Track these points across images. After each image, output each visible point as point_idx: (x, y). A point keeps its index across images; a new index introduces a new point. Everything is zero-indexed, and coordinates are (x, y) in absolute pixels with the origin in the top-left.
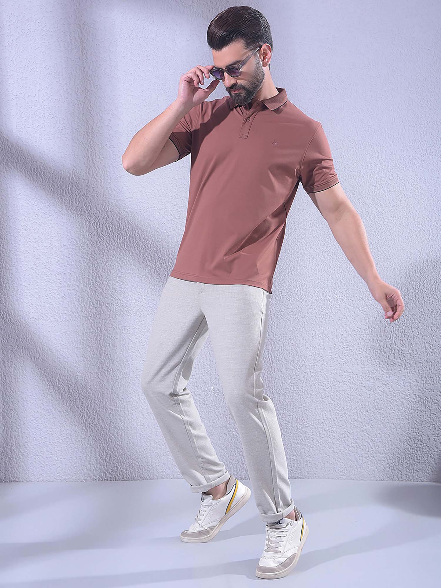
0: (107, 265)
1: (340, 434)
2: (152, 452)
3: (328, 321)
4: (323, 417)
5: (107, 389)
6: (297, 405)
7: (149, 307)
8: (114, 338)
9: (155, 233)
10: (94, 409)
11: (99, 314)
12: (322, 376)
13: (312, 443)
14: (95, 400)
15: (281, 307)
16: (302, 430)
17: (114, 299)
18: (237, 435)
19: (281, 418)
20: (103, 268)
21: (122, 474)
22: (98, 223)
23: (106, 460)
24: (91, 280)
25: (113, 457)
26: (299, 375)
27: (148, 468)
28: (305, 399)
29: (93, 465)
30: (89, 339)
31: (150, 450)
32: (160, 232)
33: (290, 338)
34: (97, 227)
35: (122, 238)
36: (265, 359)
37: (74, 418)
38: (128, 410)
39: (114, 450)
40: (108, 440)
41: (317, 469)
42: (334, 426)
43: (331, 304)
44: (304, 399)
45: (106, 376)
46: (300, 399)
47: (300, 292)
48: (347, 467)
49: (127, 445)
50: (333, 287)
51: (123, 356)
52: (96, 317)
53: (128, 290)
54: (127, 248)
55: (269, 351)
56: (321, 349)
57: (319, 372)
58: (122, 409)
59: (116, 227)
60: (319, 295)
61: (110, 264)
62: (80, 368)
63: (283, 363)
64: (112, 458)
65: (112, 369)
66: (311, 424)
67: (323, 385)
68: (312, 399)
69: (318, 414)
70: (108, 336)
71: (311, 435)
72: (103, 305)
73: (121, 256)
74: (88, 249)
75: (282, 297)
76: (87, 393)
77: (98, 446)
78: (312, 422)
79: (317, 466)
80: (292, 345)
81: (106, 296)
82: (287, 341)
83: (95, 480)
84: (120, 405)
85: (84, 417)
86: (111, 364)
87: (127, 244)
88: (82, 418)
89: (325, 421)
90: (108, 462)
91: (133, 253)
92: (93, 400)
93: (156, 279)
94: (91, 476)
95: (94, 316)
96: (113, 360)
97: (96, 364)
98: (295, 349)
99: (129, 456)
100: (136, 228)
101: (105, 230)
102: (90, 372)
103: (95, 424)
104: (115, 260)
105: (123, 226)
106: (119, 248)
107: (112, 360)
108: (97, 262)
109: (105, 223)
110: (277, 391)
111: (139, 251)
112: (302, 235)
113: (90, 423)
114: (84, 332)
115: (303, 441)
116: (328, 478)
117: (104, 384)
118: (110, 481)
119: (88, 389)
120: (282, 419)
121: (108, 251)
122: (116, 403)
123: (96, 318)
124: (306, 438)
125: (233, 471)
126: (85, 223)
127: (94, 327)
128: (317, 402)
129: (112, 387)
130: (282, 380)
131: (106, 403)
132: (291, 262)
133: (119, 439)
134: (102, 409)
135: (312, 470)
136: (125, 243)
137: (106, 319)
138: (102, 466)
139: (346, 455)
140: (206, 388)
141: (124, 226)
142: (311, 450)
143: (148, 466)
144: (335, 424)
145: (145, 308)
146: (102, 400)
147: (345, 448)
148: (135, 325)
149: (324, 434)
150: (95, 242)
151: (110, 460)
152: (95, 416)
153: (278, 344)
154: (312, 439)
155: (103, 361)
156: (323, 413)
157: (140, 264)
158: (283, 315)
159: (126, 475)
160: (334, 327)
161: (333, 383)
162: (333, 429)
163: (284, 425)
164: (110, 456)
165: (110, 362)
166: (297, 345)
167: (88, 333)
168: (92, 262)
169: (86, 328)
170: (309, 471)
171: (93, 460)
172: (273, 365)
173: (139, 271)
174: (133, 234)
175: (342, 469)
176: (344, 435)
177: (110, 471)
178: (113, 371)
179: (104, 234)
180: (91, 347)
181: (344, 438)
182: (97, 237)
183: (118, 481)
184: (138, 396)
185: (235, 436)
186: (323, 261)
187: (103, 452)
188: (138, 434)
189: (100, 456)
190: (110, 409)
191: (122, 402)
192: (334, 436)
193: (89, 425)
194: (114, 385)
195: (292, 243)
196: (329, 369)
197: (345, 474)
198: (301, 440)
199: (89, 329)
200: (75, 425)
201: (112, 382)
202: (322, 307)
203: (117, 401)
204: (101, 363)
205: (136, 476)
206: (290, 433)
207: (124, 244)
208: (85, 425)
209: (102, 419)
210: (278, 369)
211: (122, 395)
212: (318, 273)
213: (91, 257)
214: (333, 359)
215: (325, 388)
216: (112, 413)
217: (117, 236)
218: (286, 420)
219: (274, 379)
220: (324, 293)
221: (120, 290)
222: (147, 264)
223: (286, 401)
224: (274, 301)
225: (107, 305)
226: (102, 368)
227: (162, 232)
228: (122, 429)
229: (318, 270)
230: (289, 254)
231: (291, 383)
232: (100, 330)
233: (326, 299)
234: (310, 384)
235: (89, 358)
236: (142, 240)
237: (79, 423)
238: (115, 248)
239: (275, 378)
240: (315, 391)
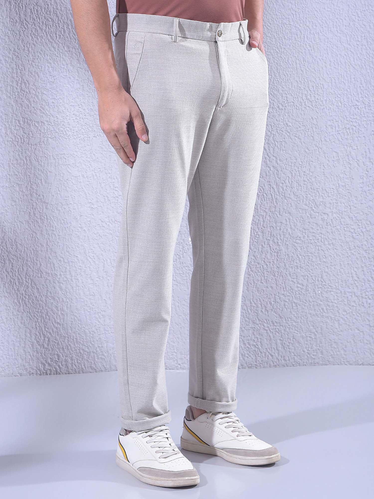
0: (33, 67)
2: (107, 332)
3: (357, 137)
4: (352, 277)
5: (41, 244)
6: (314, 260)
7: (95, 126)
8: (46, 171)
10: (26, 274)
11: (27, 138)
12: (349, 218)
13: (337, 315)
14: (27, 261)
15: (287, 120)
16: (322, 296)
17: (44, 116)
19: (290, 279)
20: (29, 71)
21: (66, 365)
22: (21, 4)
23: (44, 346)
24: (15, 89)
25: (53, 341)
26: (315, 218)
27: (103, 355)
28: (325, 252)
29: (29, 352)
30: (17, 173)
31: (105, 330)
33: (301, 163)
34: (19, 9)
35: (53, 25)
36: (265, 195)
37: (4, 286)
38: (70, 273)
39: (53, 331)
40: (45, 317)
41: (345, 351)
43: (361, 112)
44: (323, 251)
45: (40, 227)
46: (318, 252)
47: (315, 97)
49: (72, 324)
50: (363, 87)
51: (61, 196)
52: (24, 141)
53: (63, 101)
54: (60, 41)
55: (271, 183)
56: (347, 178)
57: (345, 211)
58: (62, 272)
59: (43, 10)
60: (342, 99)
61: (37, 64)
62: (7, 215)
63: (292, 200)
64: (52, 343)
65: (46, 216)
66: (335, 287)
67: (351, 230)
68: (335, 251)
69: (344, 272)
70: (40, 168)
71: (335, 303)
72: (31, 124)
73: (52, 53)
74: (10, 43)
75: (288, 105)
76: (18, 251)
77: (34, 326)
78: (337, 284)
79: (346, 347)
80: (304, 175)
81: (35, 112)
82: (297, 169)
83: (32, 373)
84: (59, 267)
85: (15, 285)
86: (45, 210)
87: (60, 34)
88: (13, 286)
89: (356, 282)
90: (46, 348)
91: (68, 47)
92: (25, 261)
94: (27, 369)
95: (21, 140)
96: (47, 203)
97: (26, 210)
98: (308, 180)
99: (75, 339)
101: (30, 14)
102: (20, 221)
103: (29, 295)
104: (44, 58)
105: (53, 8)
106: (49, 40)
107: (45, 202)
108: (22, 62)
109: (29, 5)
110: (285, 241)
112: (315, 12)
113: (22, 294)
114: (11, 165)
115: (323, 311)
116: (363, 364)
117: (37, 238)
118: (50, 374)
119: (19, 246)
120: (292, 281)
121: (34, 45)
122: (53, 264)
123: (23, 143)
124: (328, 307)
126: (5, 5)
127: (22, 156)
128: (344, 255)
129: (47, 241)
130: (291, 226)
131: (41, 265)
132: (300, 53)
133: (59, 316)
134: (36, 273)
135: (338, 353)
136: (58, 33)
137: (36, 144)
138: (40, 354)
140: (181, 239)
141: (55, 7)
142: (337, 325)
143: (102, 352)
145: (90, 127)
146: (35, 261)
148: (76, 151)
149: (355, 302)
150: (18, 32)
151: (48, 345)
152: (29, 283)
153: (284, 174)
154: (336, 309)
155: (34, 204)
156: (353, 271)
157: (80, 64)
158: (289, 131)
159: (72, 365)
160: (365, 146)
161: (365, 228)
162: (367, 293)
163: (296, 289)
164: (49, 340)
165: (43, 206)
166: (311, 174)
167: (16, 165)
168: (15, 62)
169: (12, 158)
170: (334, 355)
171: (29, 345)
172: (277, 204)
173: (78, 72)
174: (67, 19)
177: (49, 360)
178: (47, 219)
179: (28, 20)
180: (19, 185)
182: (20, 25)
183: (60, 374)
184: (85, 253)
186: (348, 49)
187: (40, 334)
188: (86, 308)
189: (36, 340)
190: (46, 273)
191: (62, 263)
192: (370, 304)
193: (22, 297)
194: (49, 239)
195: (301, 25)
196: (359, 207)
198: (322, 311)
199: (16, 160)
200: (5, 296)
201: (47, 234)
202: (347, 118)
203: (55, 261)
204: (33, 208)
205: (85, 367)
206: (305, 301)
207: (56, 34)
208: (17, 296)
209: (37, 288)
210: (284, 209)
211: (62, 253)
212: (340, 68)
213: (14, 54)
214: (365, 192)
215: (354, 235)
216: (48, 278)
217: (44, 23)
218: (298, 283)
219: (279, 224)
220: (349, 96)
221: (53, 103)
223: (297, 255)
224: (276, 111)
225: (36, 124)
226: (35, 214)
228: (63, 301)
229: (340, 63)
230: (296, 40)
231: (305, 229)
232: (30, 160)
233: (353, 106)
234: (332, 229)
235: (17, 201)
237: (10, 294)
238: (43, 40)
239: (281, 222)
240: (340, 240)
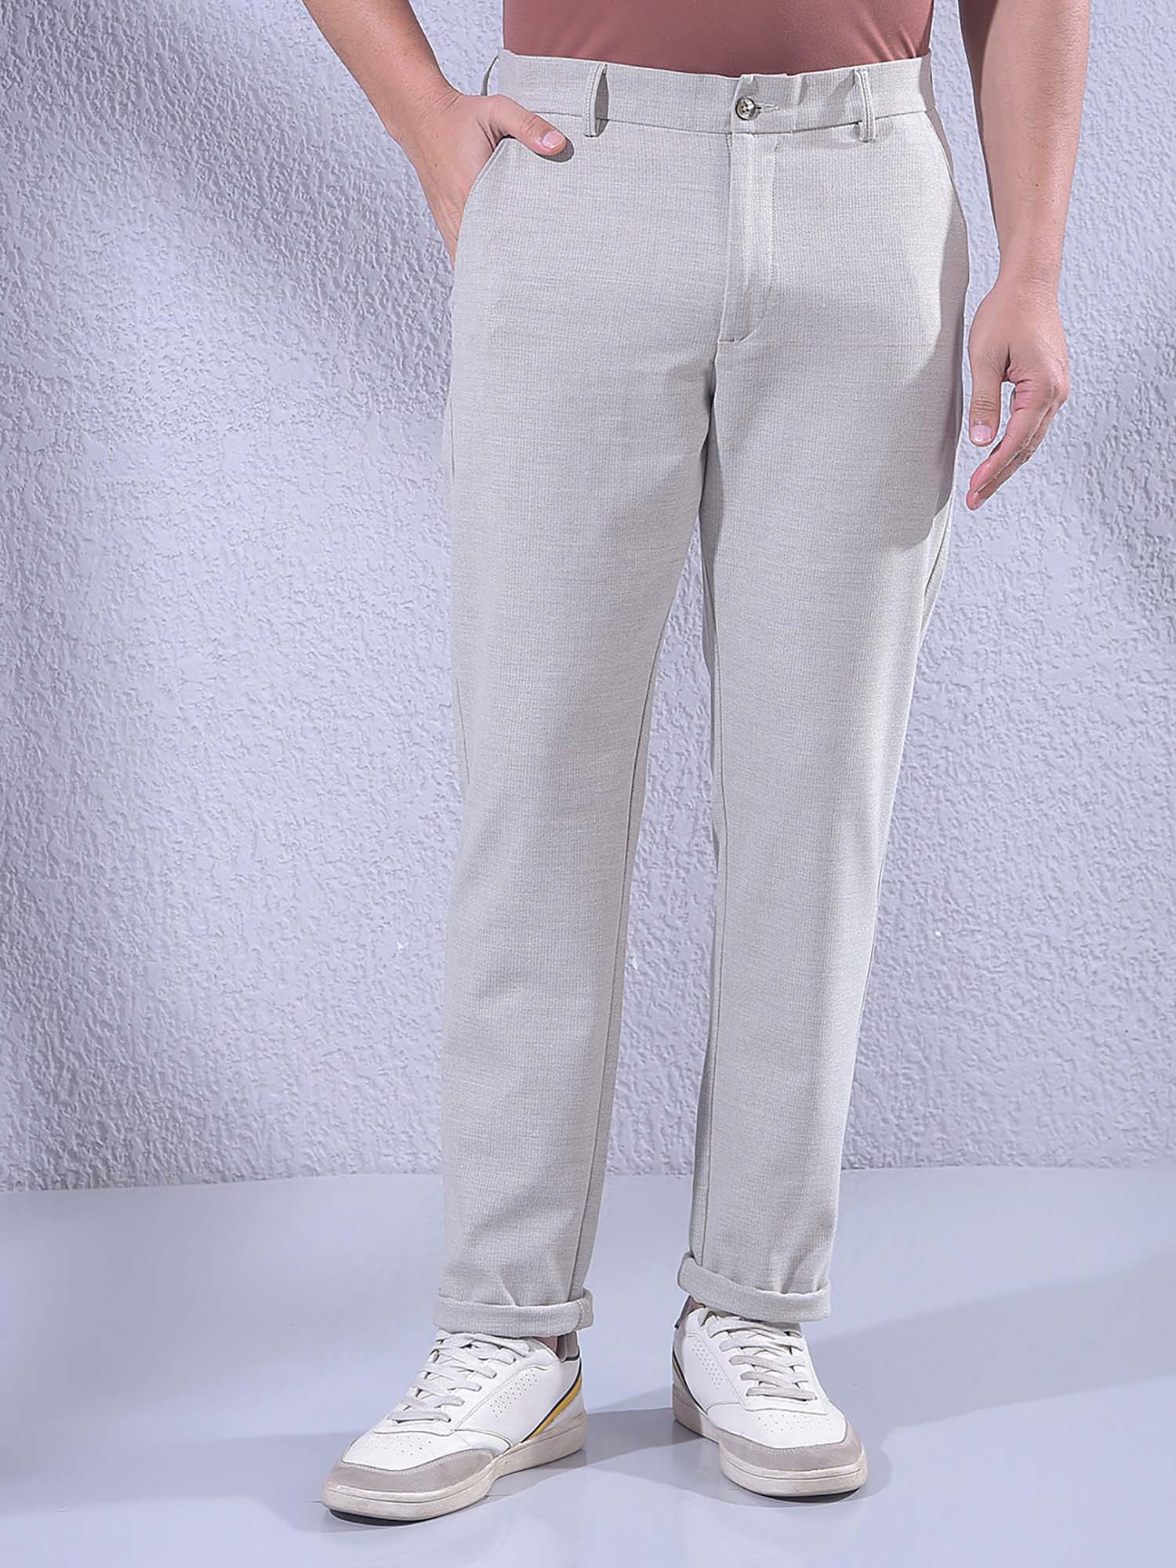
0: (37, 202)
1: (1123, 963)
2: (260, 1054)
4: (1042, 886)
5: (53, 770)
6: (922, 831)
7: (234, 396)
8: (74, 538)
9: (252, 46)
11: (14, 429)
12: (1036, 700)
13: (993, 1005)
16: (946, 946)
17: (69, 359)
18: (650, 972)
20: (22, 216)
21: (128, 1157)
23: (56, 1097)
25: (85, 1081)
27: (248, 1126)
28: (959, 807)
29: (8, 1116)
31: (253, 1044)
32: (279, 45)
35: (102, 73)
38: (147, 866)
39: (86, 1049)
40: (62, 1003)
41: (1016, 1121)
42: (1093, 929)
44: (953, 804)
45: (50, 714)
46: (935, 806)
48: (1156, 1110)
49: (148, 1026)
51: (120, 617)
53: (133, 317)
54: (124, 121)
56: (1030, 575)
57: (1022, 680)
58: (121, 860)
59: (72, 22)
61: (49, 195)
64: (82, 1087)
65: (72, 679)
66: (986, 917)
67: (1041, 739)
68: (991, 804)
69: (1018, 871)
70: (52, 526)
71: (987, 969)
72: (29, 386)
73: (97, 159)
77: (27, 1033)
78: (993, 910)
79: (1018, 1109)
81: (41, 347)
83: (19, 1183)
84: (112, 845)
86: (68, 660)
87: (125, 99)
89: (1052, 904)
90: (66, 1104)
91: (151, 142)
93: (265, 265)
96: (76, 640)
97: (8, 660)
99: (157, 1076)
100: (165, 25)
101: (28, 34)
104: (71, 176)
105: (104, 16)
106: (88, 119)
107: (68, 637)
111: (181, 132)
115: (950, 994)
116: (1070, 1163)
117: (42, 750)
118: (75, 1187)
121: (42, 134)
122: (93, 834)
124: (963, 983)
125: (632, 1135)
128: (1017, 817)
129: (75, 761)
131: (52, 836)
133: (110, 1000)
134: (37, 861)
135: (994, 1127)
136: (117, 97)
137: (42, 451)
138: (44, 1121)
139: (1152, 1058)
141: (109, 14)
142: (990, 1037)
143: (243, 1117)
144: (1098, 915)
145: (217, 398)
146: (34, 824)
147: (1145, 1027)
148: (171, 476)
149: (1049, 966)
151: (71, 1095)
152: (12, 895)
154: (990, 987)
155: (35, 642)
156: (1043, 868)
157: (188, 195)
159: (147, 1159)
161: (1086, 732)
162: (1087, 940)
164: (74, 1076)
165: (62, 649)
170: (981, 1133)
171: (9, 1094)
173: (182, 224)
174: (149, 53)
175: (1133, 1121)
176: (1142, 965)
177: (73, 1142)
178: (74, 689)
179: (23, 52)
181: (1142, 982)
183: (107, 1186)
184: (195, 800)
185: (641, 978)
187: (46, 1058)
188: (196, 976)
189: (33, 1076)
190: (69, 862)
191: (122, 831)
192: (1095, 973)
194: (79, 753)
196: (1068, 668)
197: (1147, 1141)
198: (944, 994)
201: (72, 739)
203: (99, 826)
204: (28, 655)
205: (189, 1166)
206: (891, 962)
207: (111, 100)
209: (38, 909)
211: (120, 800)
214: (1088, 619)
215: (1050, 753)
216: (75, 879)
217: (75, 62)
221: (99, 318)
222: (220, 194)
225: (43, 384)
226: (35, 674)
227: (284, 45)
228: (122, 953)
232: (21, 500)
234: (979, 735)
236: (194, 80)
238: (70, 118)
240: (1005, 769)
